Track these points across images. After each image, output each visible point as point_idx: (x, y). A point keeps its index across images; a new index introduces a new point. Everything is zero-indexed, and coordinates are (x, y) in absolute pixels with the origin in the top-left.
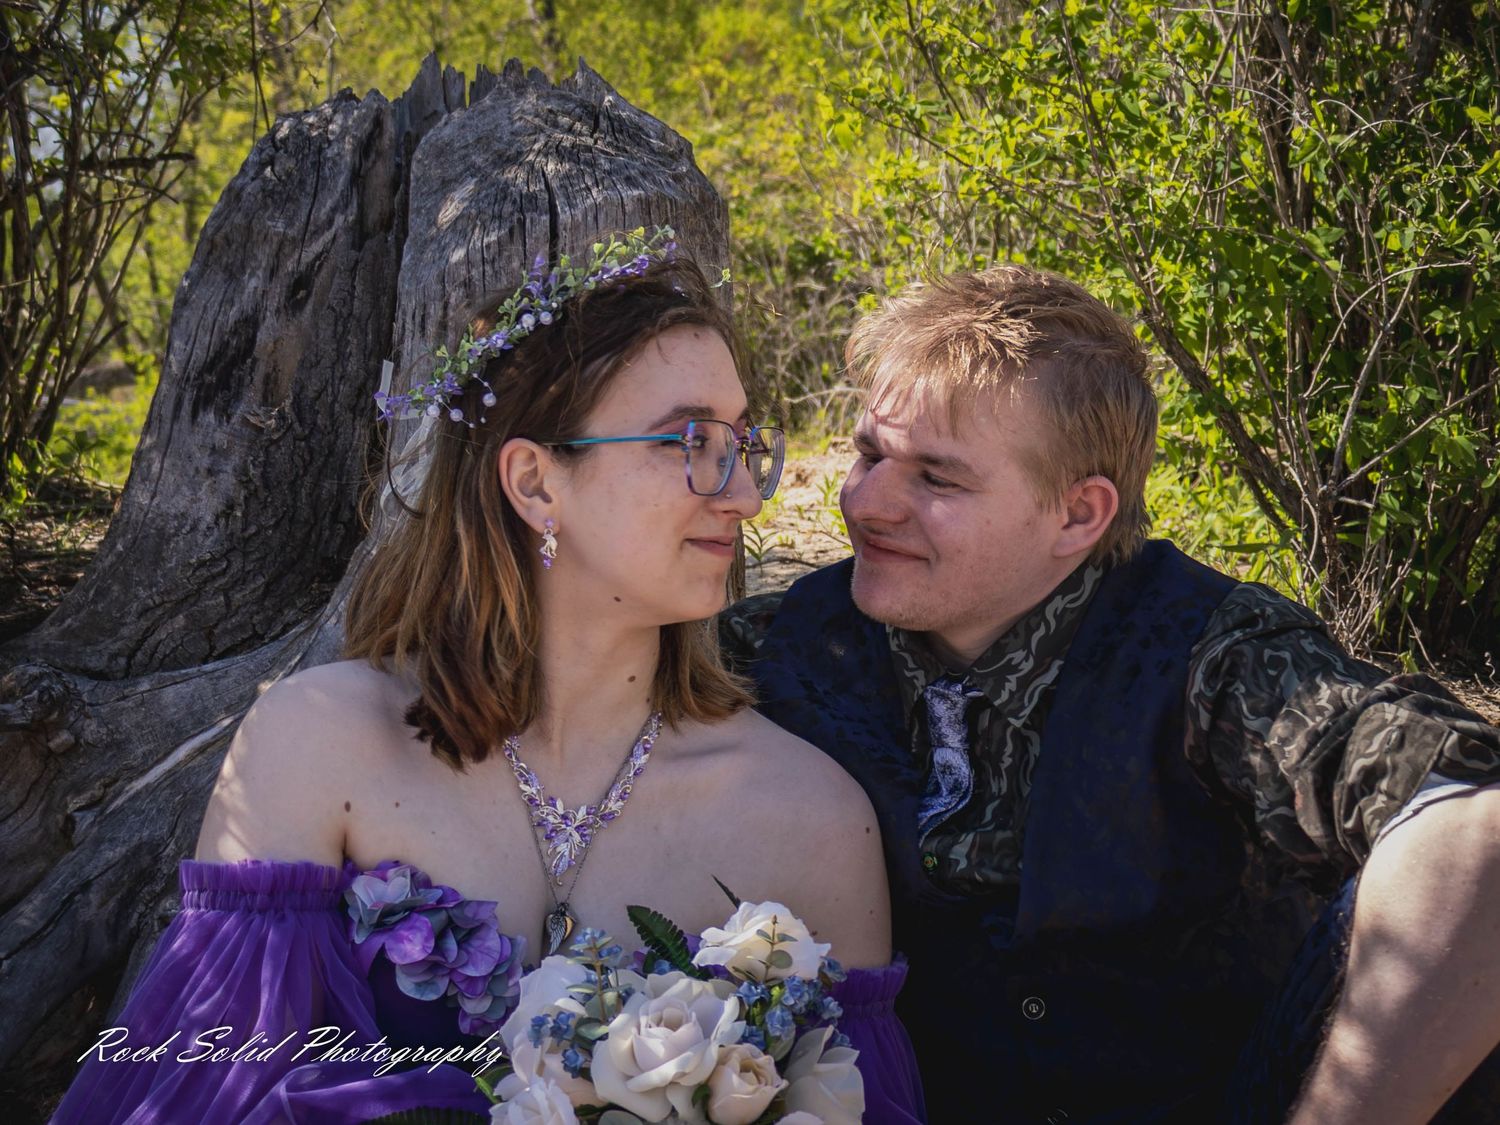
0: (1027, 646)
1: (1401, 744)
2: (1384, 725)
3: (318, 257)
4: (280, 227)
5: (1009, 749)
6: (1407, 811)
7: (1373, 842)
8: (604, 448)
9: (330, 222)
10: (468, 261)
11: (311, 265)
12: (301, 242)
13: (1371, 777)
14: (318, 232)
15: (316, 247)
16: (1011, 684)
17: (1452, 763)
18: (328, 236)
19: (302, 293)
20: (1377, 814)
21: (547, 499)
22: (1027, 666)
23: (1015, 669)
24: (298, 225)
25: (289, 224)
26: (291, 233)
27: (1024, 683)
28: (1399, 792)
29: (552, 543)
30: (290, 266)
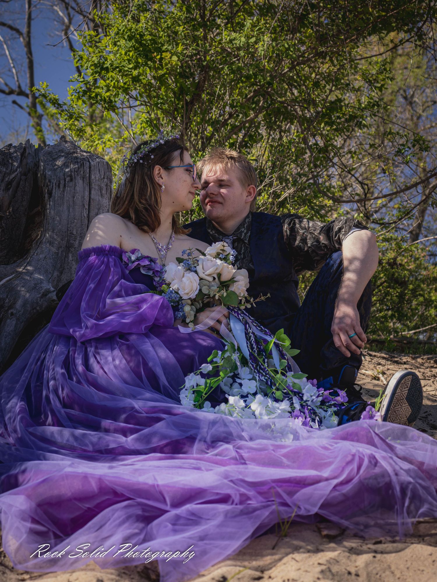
0: (244, 227)
1: (346, 222)
2: (341, 220)
3: (13, 178)
4: (4, 170)
5: (243, 249)
6: (350, 233)
7: (343, 240)
8: (176, 168)
9: (16, 170)
10: (71, 171)
11: (12, 180)
12: (10, 174)
13: (340, 229)
14: (14, 172)
15: (13, 176)
16: (243, 234)
17: (357, 225)
18: (16, 173)
19: (10, 186)
20: (343, 235)
21: (162, 178)
22: (245, 231)
23: (243, 232)
24: (9, 169)
25: (7, 169)
26: (7, 171)
27: (246, 234)
28: (347, 230)
29: (164, 187)
30: (7, 179)
